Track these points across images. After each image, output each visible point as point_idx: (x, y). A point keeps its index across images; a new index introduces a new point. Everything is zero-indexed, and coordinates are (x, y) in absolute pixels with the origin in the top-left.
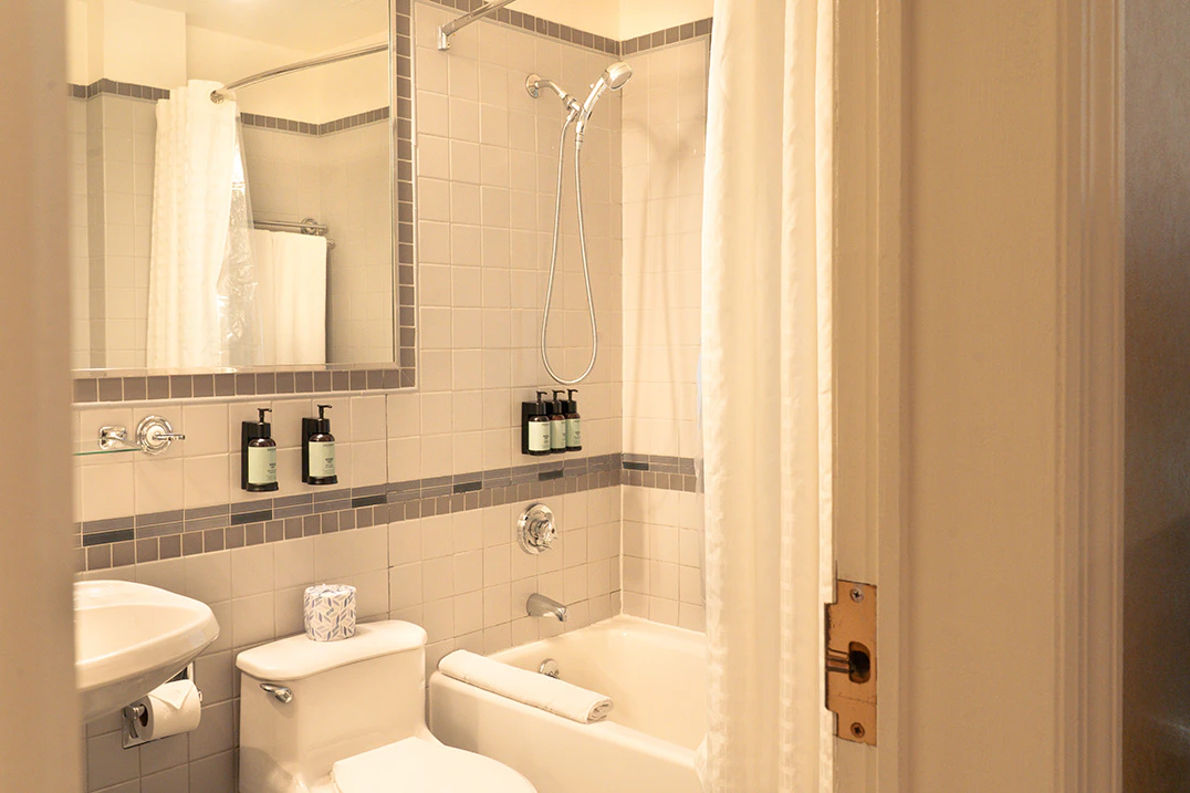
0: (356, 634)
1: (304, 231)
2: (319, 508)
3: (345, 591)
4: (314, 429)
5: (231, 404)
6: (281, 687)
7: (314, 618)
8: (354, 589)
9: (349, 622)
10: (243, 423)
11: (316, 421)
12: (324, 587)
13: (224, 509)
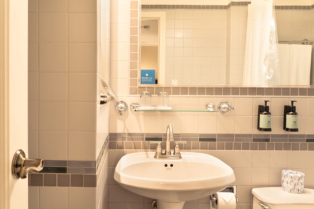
0: (303, 192)
1: (303, 44)
2: (290, 140)
3: (299, 174)
4: (289, 110)
5: (254, 99)
6: (267, 206)
7: (285, 182)
8: (304, 175)
9: (300, 187)
10: (259, 106)
11: (290, 107)
12: (290, 171)
13: (250, 135)
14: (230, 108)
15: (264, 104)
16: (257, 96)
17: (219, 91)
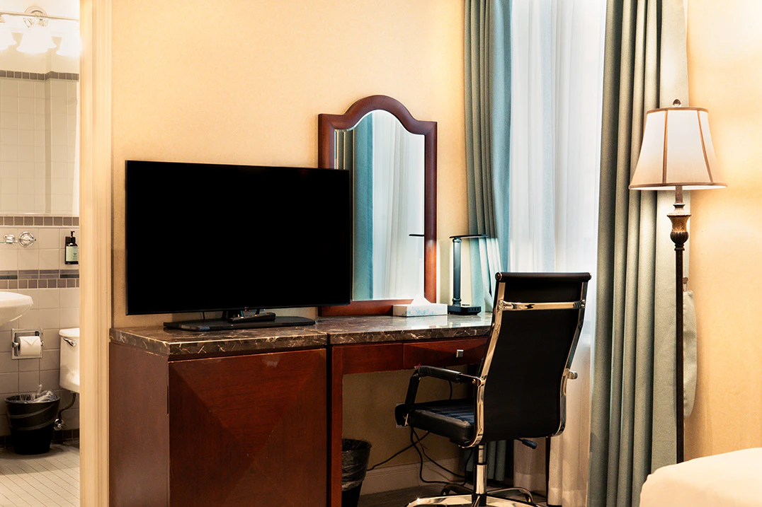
5: (60, 229)
10: (65, 237)
13: (57, 271)
14: (34, 240)
15: (70, 236)
16: (63, 226)
17: (19, 221)
